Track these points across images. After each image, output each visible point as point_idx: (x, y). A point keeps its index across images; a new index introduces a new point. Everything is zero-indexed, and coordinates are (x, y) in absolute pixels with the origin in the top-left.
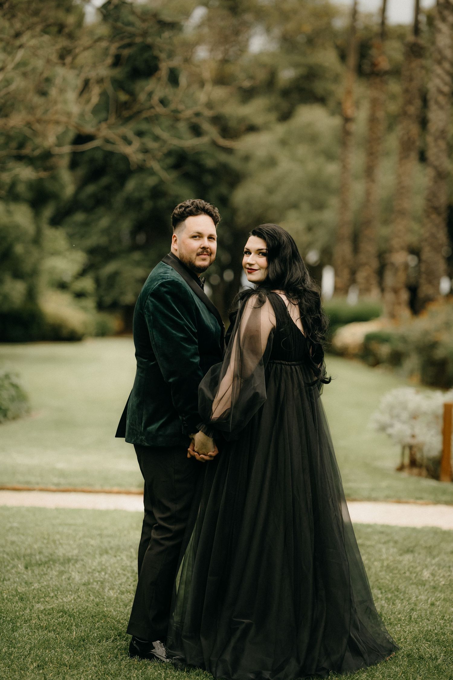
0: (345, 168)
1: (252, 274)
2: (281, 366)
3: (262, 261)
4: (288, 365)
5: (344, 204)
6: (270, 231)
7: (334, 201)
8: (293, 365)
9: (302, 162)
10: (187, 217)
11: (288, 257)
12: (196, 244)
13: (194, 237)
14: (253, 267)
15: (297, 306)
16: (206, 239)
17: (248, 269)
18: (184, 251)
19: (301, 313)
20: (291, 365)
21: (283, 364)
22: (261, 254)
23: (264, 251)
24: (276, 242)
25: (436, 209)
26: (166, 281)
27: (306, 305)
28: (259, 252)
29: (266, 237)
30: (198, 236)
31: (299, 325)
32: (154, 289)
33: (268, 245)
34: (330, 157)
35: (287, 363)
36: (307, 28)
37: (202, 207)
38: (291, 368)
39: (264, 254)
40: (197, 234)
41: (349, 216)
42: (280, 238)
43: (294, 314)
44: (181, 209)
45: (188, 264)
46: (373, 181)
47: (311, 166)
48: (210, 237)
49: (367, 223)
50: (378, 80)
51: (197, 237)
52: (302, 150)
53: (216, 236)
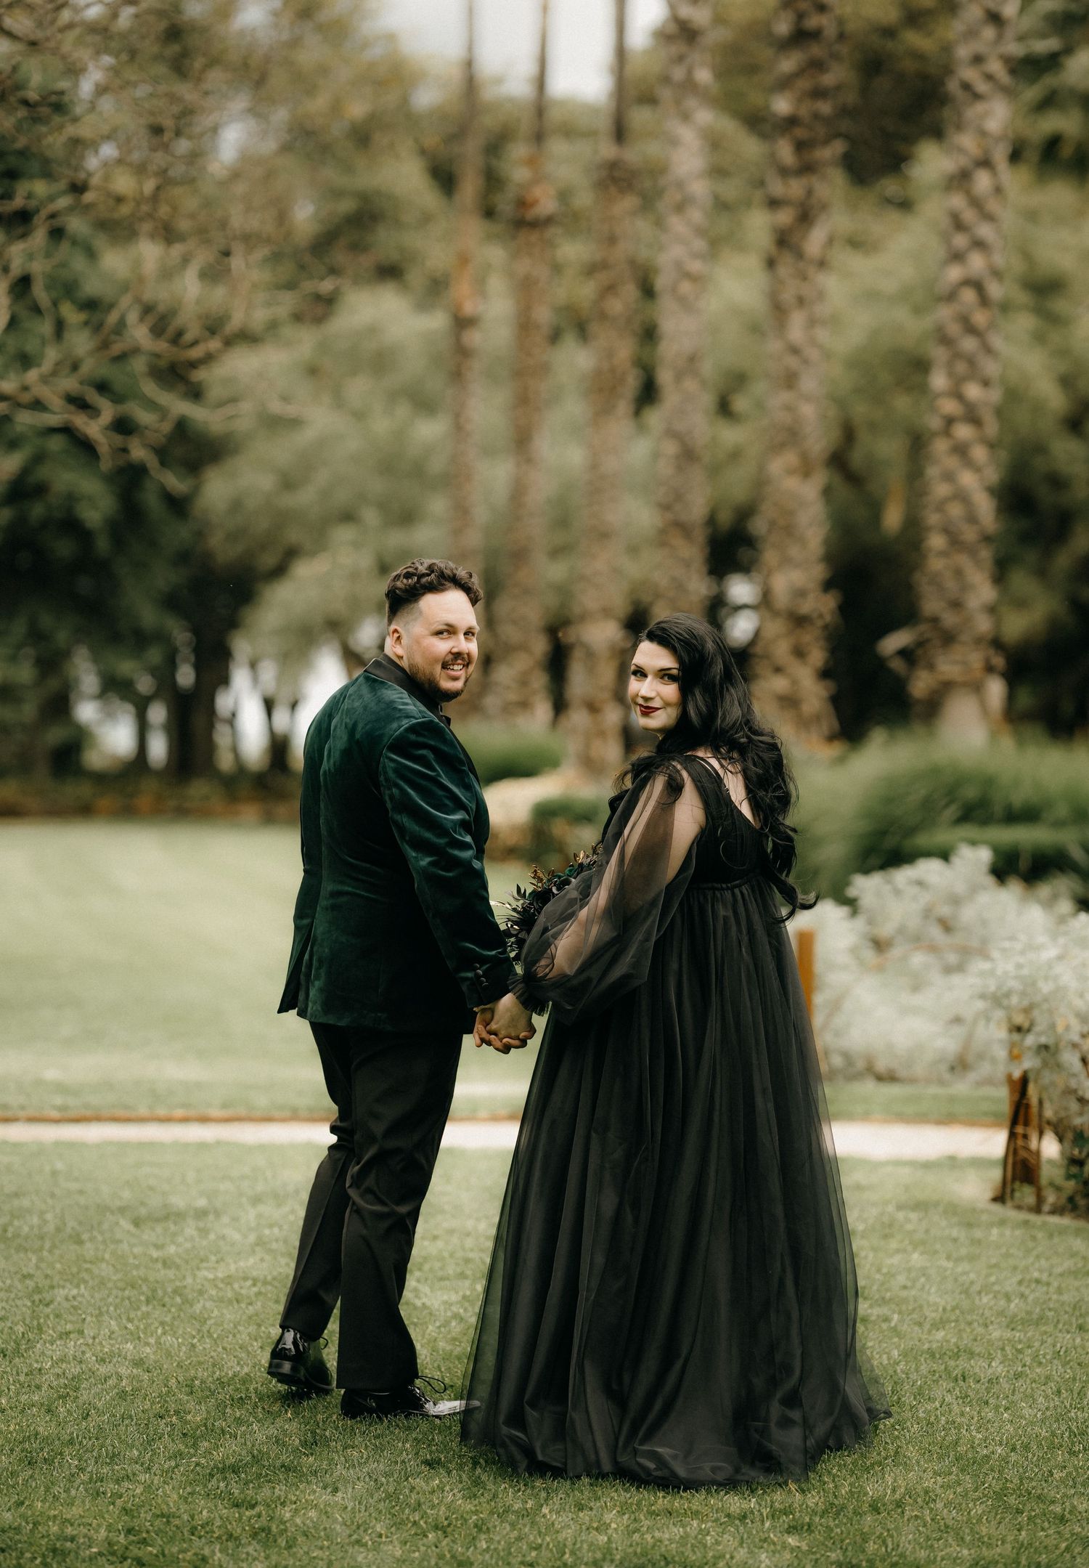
0: (459, 428)
1: (651, 717)
2: (714, 893)
3: (670, 691)
4: (728, 888)
5: (462, 511)
6: (684, 633)
7: (438, 505)
8: (736, 886)
9: (360, 416)
10: (423, 594)
11: (717, 682)
12: (443, 647)
13: (438, 633)
14: (651, 704)
15: (739, 775)
16: (462, 637)
17: (641, 705)
18: (419, 660)
19: (749, 790)
20: (732, 889)
21: (718, 889)
22: (666, 678)
23: (675, 672)
24: (697, 655)
25: (682, 528)
26: (418, 723)
27: (756, 773)
28: (664, 674)
29: (677, 645)
30: (448, 630)
31: (746, 810)
32: (396, 737)
33: (680, 660)
34: (424, 404)
35: (724, 886)
36: (357, 110)
37: (451, 575)
38: (734, 895)
39: (673, 678)
40: (445, 627)
41: (474, 539)
42: (703, 646)
43: (736, 789)
44: (410, 581)
45: (427, 686)
46: (529, 461)
47: (381, 425)
48: (469, 633)
49: (520, 555)
50: (534, 237)
51: (445, 634)
52: (359, 388)
53: (477, 629)
